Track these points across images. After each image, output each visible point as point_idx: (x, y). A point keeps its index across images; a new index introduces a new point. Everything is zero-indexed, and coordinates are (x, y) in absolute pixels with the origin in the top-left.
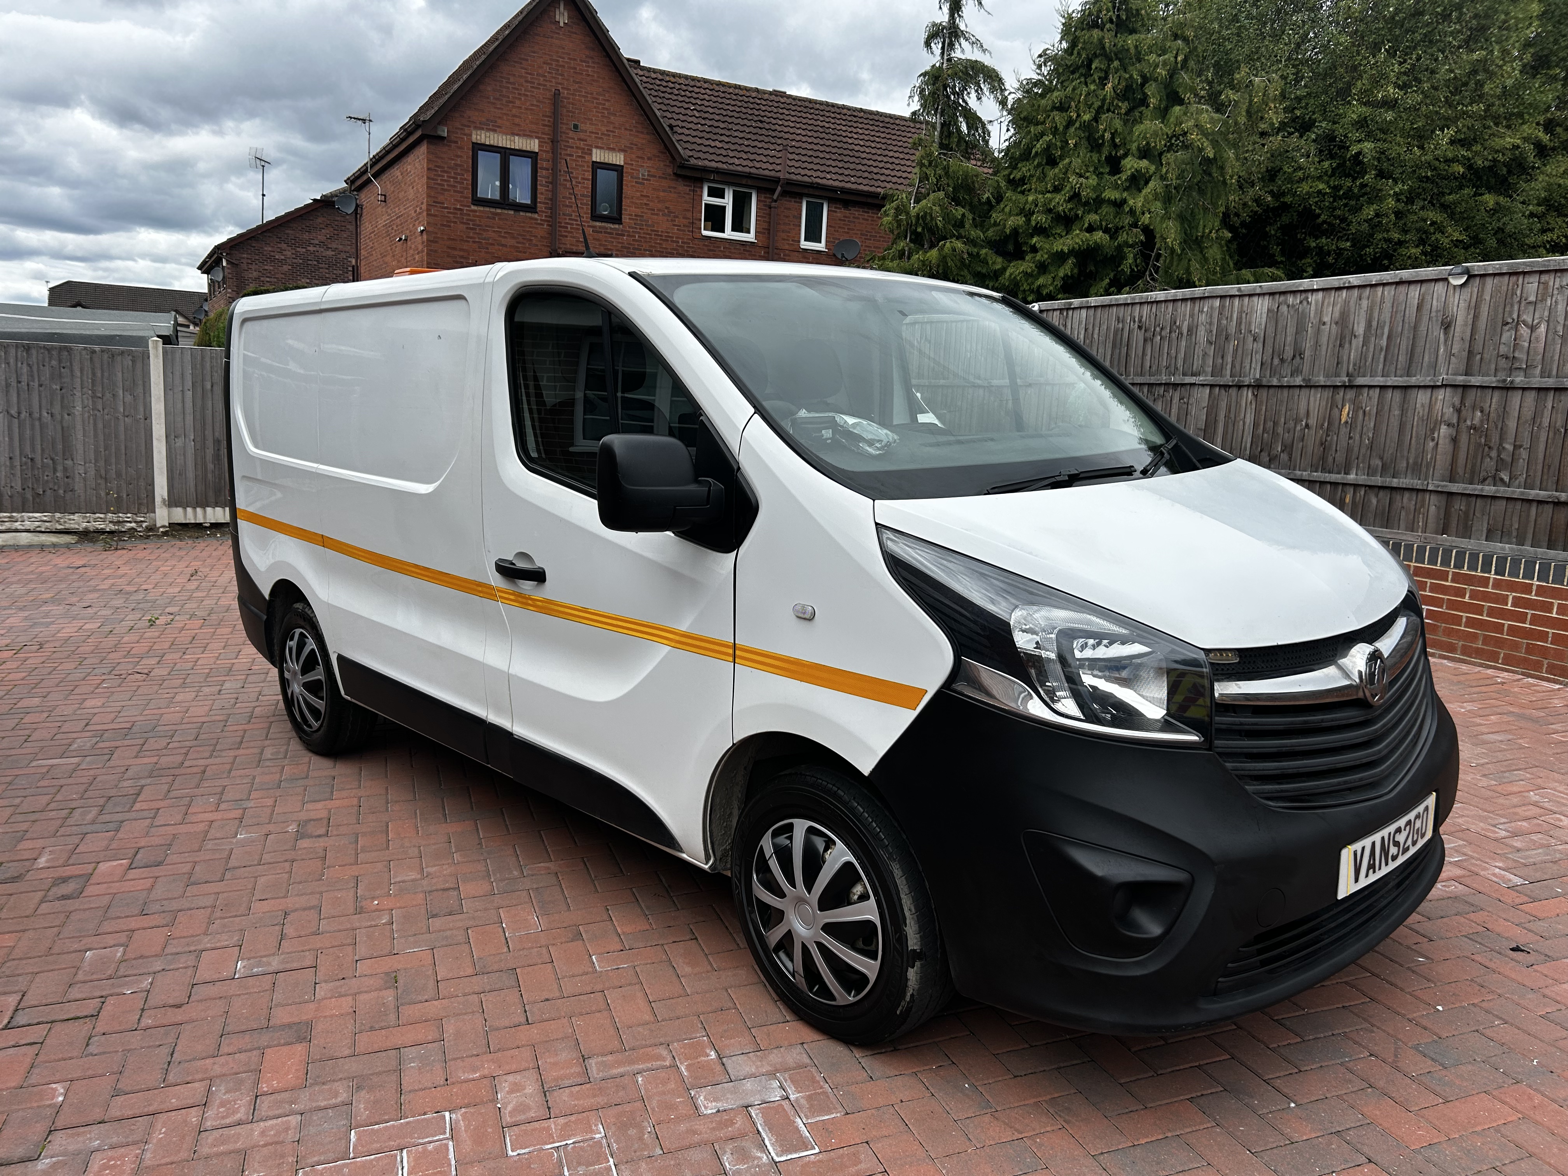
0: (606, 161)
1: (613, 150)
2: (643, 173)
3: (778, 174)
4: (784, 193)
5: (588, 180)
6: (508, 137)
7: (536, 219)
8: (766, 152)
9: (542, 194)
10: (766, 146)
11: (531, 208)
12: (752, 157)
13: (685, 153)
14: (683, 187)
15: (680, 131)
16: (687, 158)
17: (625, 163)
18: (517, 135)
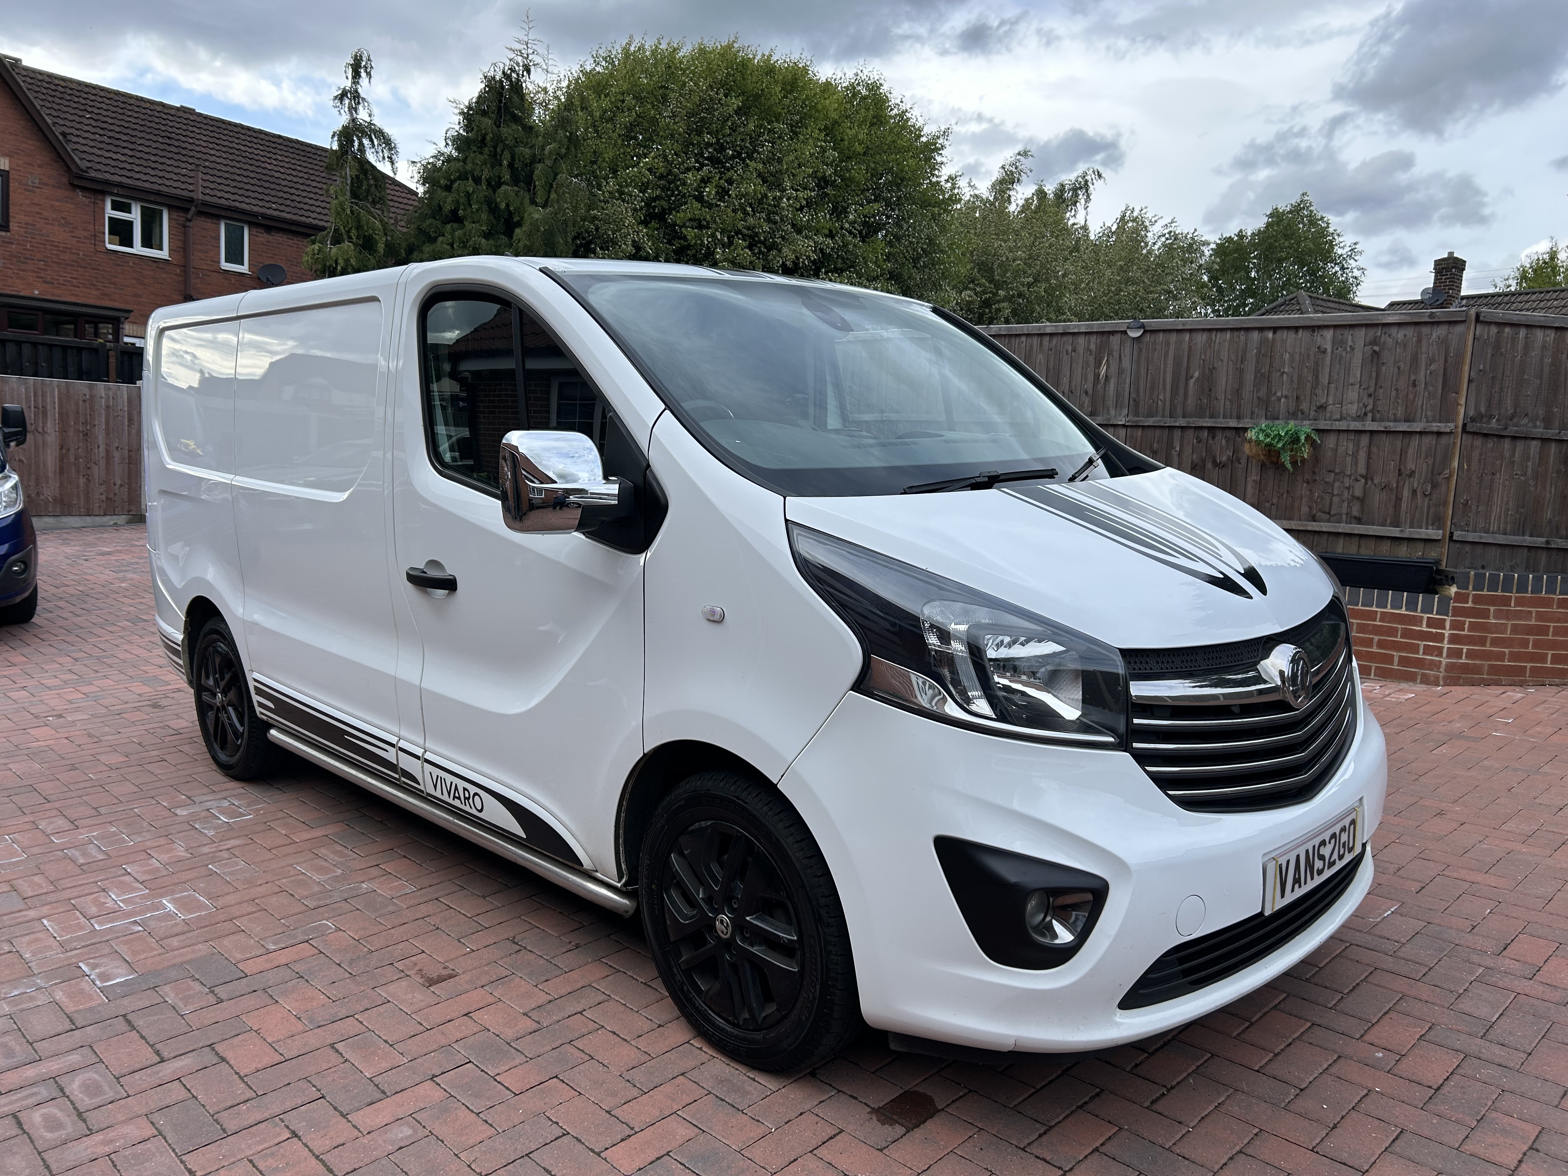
2: (33, 180)
3: (191, 194)
4: (200, 213)
8: (176, 170)
10: (176, 164)
12: (161, 174)
13: (83, 165)
14: (81, 198)
15: (75, 139)
16: (84, 168)
17: (10, 168)
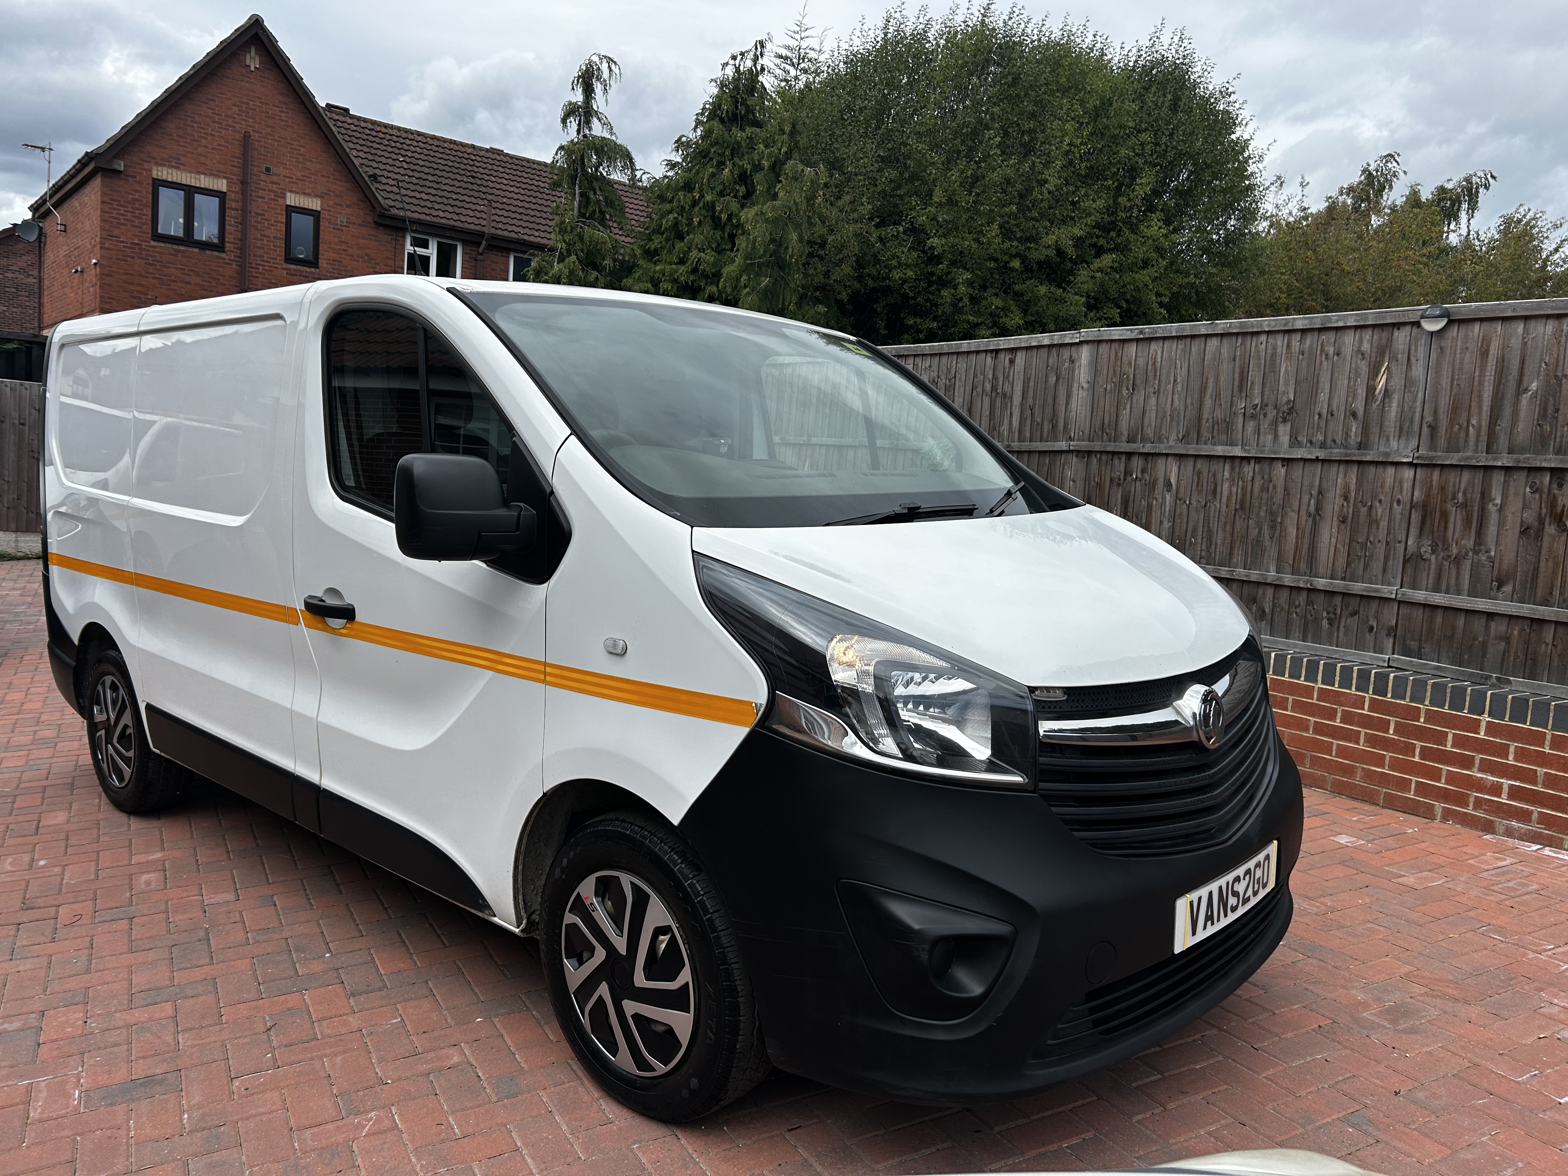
0: (302, 205)
1: (309, 195)
2: (341, 219)
3: (483, 229)
4: (490, 247)
5: (282, 223)
6: (193, 175)
7: (224, 259)
8: (474, 207)
9: (231, 234)
10: (475, 201)
11: (219, 247)
12: (458, 210)
13: (385, 203)
14: (383, 236)
15: (384, 180)
16: (387, 207)
17: (322, 209)
18: (203, 174)
